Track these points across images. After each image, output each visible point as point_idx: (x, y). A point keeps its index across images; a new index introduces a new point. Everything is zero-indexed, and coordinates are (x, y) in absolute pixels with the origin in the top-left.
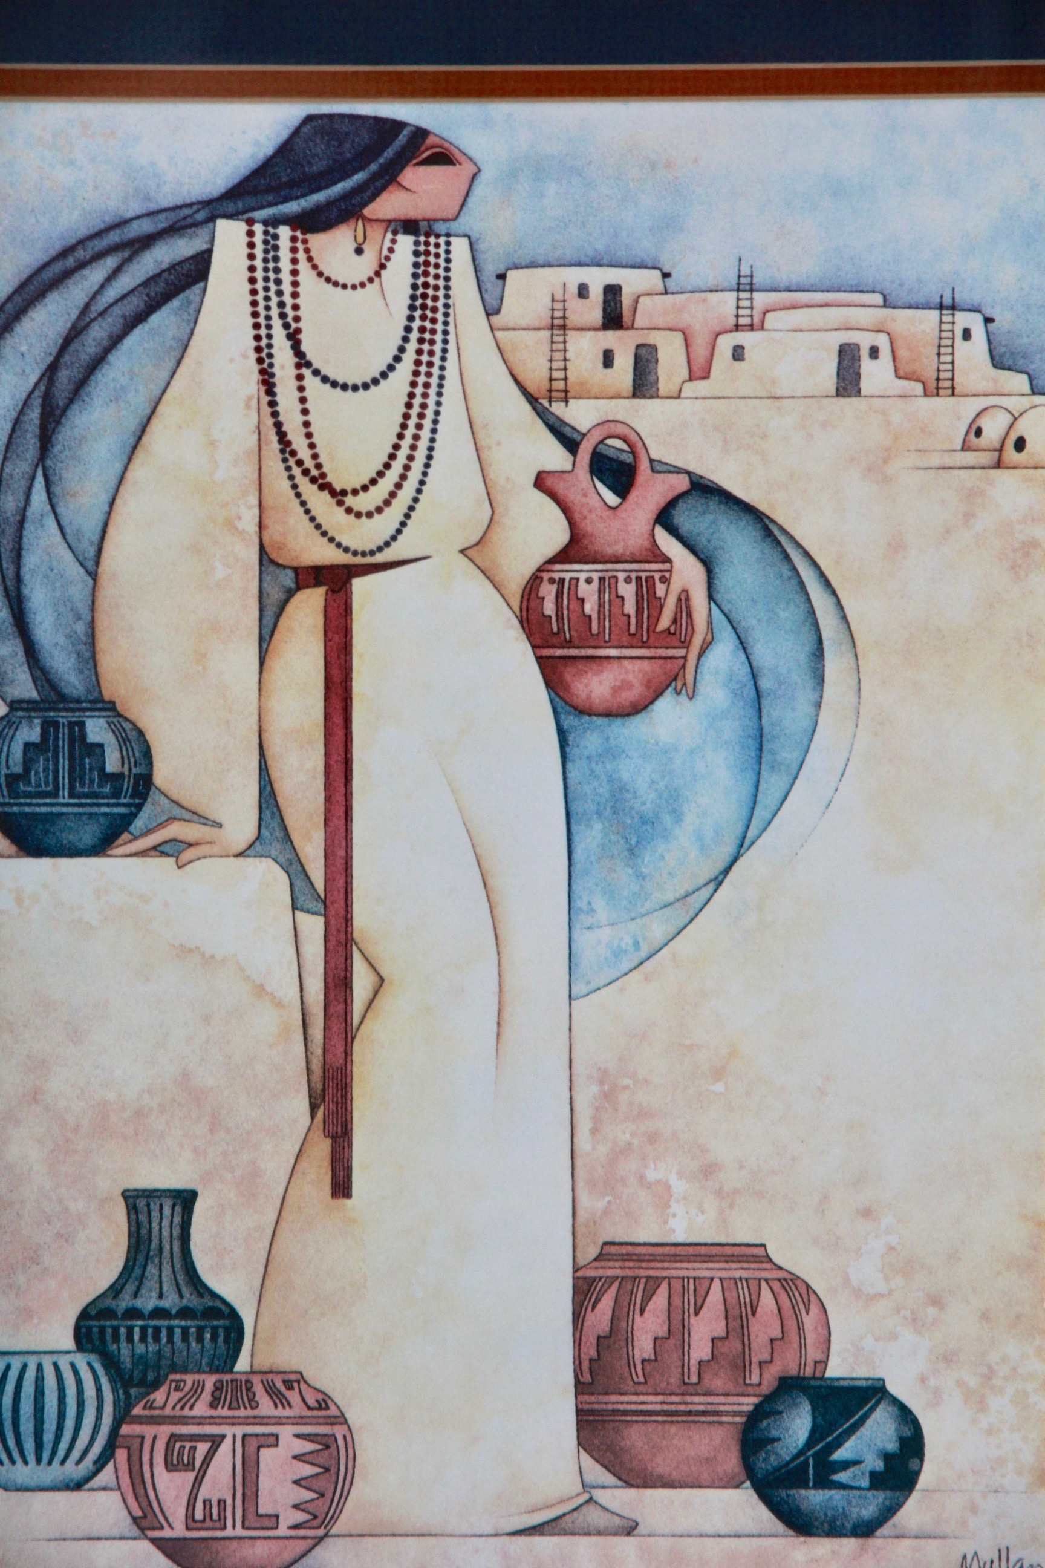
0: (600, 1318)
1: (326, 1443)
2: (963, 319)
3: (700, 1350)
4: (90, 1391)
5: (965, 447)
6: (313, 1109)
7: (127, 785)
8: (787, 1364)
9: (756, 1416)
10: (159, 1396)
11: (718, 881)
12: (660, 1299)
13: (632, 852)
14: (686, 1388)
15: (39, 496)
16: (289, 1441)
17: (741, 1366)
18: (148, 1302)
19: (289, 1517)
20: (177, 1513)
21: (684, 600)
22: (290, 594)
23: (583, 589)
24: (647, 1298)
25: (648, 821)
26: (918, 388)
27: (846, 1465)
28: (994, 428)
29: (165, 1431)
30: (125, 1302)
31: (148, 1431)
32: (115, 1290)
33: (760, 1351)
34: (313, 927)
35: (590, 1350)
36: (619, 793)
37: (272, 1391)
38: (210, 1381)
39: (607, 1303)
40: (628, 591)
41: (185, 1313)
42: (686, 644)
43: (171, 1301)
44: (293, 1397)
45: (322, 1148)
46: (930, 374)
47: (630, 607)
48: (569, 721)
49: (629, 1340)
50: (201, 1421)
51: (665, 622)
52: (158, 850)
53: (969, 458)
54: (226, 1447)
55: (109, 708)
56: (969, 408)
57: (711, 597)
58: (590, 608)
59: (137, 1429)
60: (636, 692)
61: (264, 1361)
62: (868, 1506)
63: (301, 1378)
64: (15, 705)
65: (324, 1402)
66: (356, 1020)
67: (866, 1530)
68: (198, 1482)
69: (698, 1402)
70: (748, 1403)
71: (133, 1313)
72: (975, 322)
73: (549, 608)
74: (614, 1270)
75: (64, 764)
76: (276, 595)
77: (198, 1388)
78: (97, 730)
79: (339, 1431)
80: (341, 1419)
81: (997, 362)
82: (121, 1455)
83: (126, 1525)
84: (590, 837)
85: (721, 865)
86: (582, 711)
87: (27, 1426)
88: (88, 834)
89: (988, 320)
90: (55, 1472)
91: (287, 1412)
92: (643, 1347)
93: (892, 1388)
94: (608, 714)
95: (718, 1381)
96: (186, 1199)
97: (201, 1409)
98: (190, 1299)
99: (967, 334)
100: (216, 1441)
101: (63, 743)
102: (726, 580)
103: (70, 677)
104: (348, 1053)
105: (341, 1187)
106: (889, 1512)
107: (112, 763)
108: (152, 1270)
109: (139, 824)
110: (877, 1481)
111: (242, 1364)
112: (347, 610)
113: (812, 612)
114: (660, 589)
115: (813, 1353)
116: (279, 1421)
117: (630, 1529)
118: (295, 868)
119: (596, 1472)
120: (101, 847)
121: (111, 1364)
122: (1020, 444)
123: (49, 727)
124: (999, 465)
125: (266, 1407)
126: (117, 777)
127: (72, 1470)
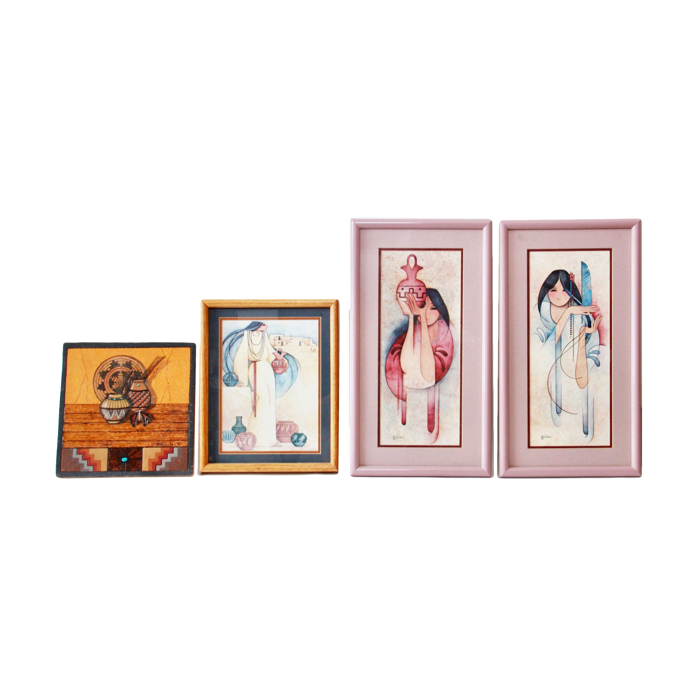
0: (278, 428)
1: (254, 439)
2: (310, 339)
3: (287, 430)
4: (233, 434)
5: (311, 350)
6: (253, 409)
7: (236, 380)
8: (295, 432)
9: (292, 436)
10: (239, 435)
11: (289, 389)
12: (284, 426)
13: (281, 386)
14: (286, 434)
15: (229, 354)
16: (251, 439)
17: (291, 432)
18: (238, 426)
19: (251, 445)
20: (241, 445)
21: (286, 364)
22: (251, 363)
23: (277, 363)
24: (283, 426)
25: (283, 384)
26: (306, 345)
27: (300, 440)
28: (313, 349)
29: (240, 438)
30: (236, 426)
31: (238, 438)
32: (235, 425)
33: (292, 430)
34: (253, 393)
35: (277, 431)
36: (280, 381)
37: (249, 434)
38: (244, 433)
39: (279, 427)
40: (281, 363)
41: (241, 427)
42: (286, 368)
43: (240, 426)
44: (251, 435)
45: (254, 413)
46: (307, 344)
47: (281, 365)
48: (276, 375)
49: (281, 430)
50: (243, 437)
51: (284, 366)
52: (239, 386)
53: (311, 351)
54: (245, 439)
55: (235, 373)
56: (311, 347)
57: (288, 363)
58: (278, 364)
59: (237, 437)
60: (281, 372)
61: (248, 432)
62: (302, 444)
63: (252, 433)
64: (226, 373)
65: (254, 435)
66: (257, 401)
67: (302, 446)
68: (243, 442)
69: (287, 435)
70: (291, 435)
71: (237, 427)
72: (311, 340)
73: (274, 365)
74: (280, 423)
75: (231, 379)
76: (249, 363)
77: (242, 434)
78: (234, 375)
79: (255, 438)
80: (255, 437)
81: (313, 343)
82: (236, 440)
83: (236, 446)
84: (277, 385)
85: (289, 387)
86: (277, 374)
87: (227, 437)
88: (233, 385)
89: (312, 339)
90: (230, 441)
91: (250, 436)
92: (282, 430)
93: (304, 434)
94: (279, 374)
95: (289, 433)
96: (241, 417)
97: (243, 436)
98: (242, 426)
99: (310, 340)
100: (244, 439)
101: (231, 376)
102: (289, 362)
103: (231, 371)
104: (256, 404)
105: (255, 416)
106: (304, 445)
107: (235, 378)
108: (239, 423)
109: (237, 384)
110: (303, 442)
111: (247, 432)
112: (256, 365)
113: (297, 365)
114: (284, 363)
115: (297, 431)
116: (250, 437)
117: (281, 446)
118: (251, 388)
119: (278, 441)
120: (234, 385)
121: (235, 432)
122: (315, 350)
123: (229, 375)
124: (313, 352)
125: (248, 435)
126: (235, 380)
127: (232, 441)
